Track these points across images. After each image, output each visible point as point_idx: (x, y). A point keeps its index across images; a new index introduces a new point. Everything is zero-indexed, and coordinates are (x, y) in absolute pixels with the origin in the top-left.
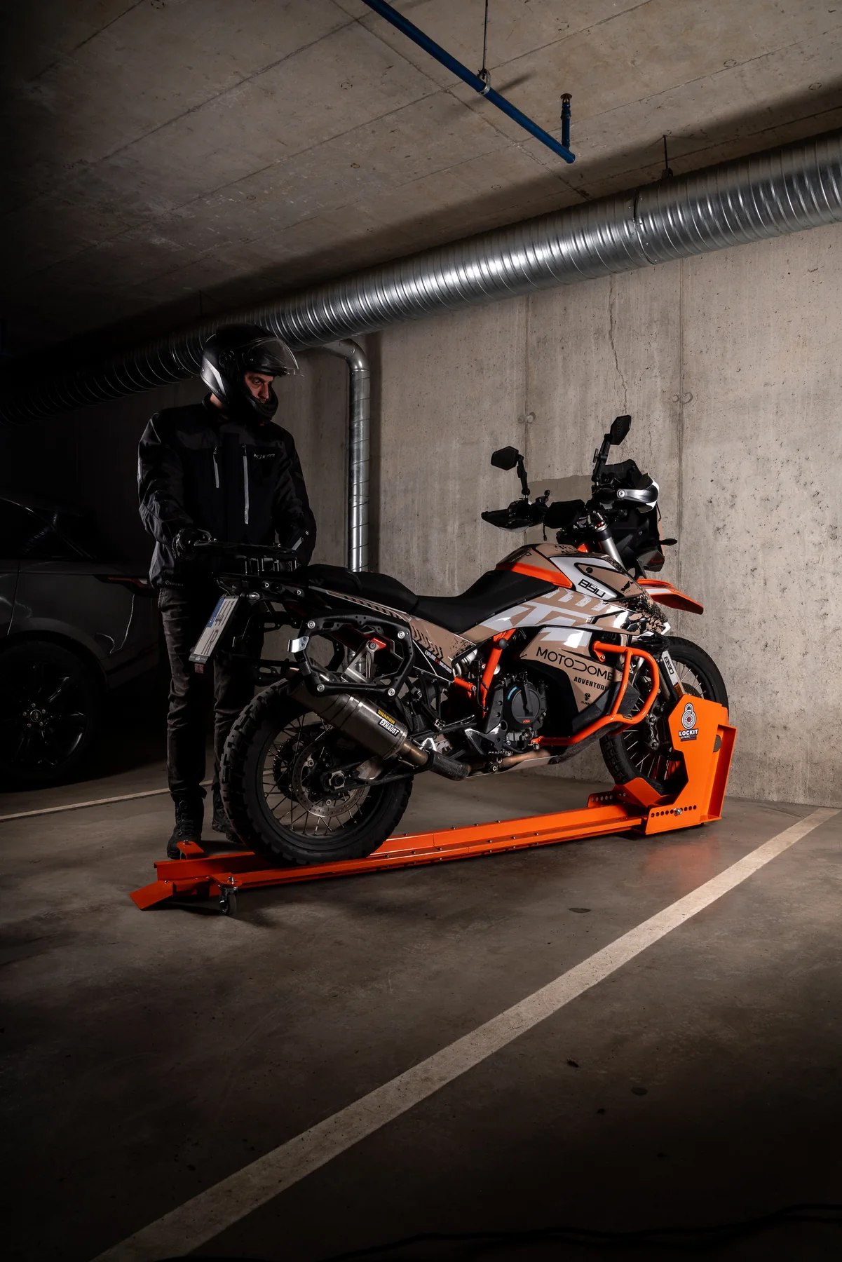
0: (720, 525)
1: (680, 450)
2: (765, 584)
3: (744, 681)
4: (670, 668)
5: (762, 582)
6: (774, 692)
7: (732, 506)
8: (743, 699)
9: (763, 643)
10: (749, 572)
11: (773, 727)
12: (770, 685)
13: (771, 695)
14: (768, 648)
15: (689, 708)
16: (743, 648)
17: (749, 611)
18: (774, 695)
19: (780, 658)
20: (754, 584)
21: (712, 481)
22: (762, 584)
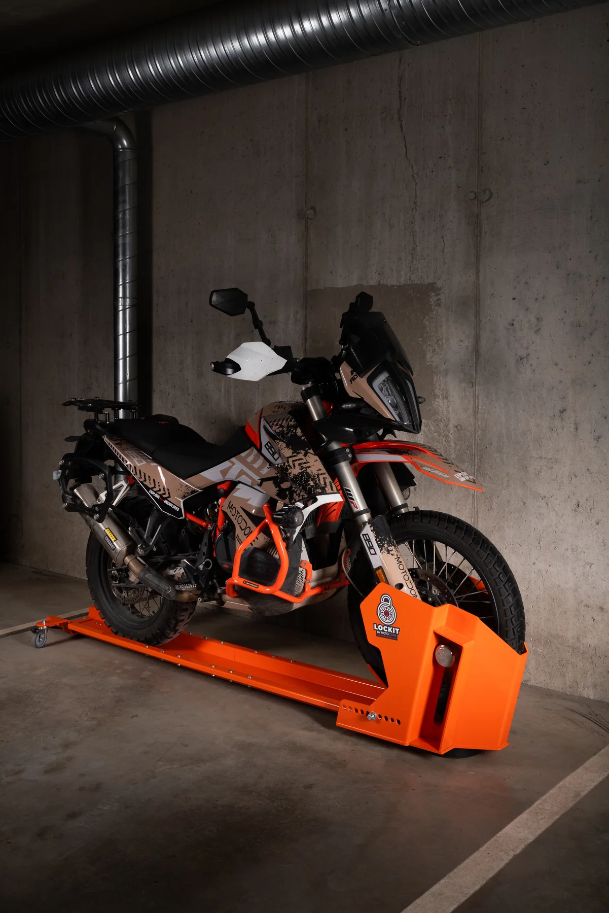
0: (523, 353)
1: (478, 260)
2: (577, 429)
3: (553, 546)
4: (371, 548)
5: (573, 426)
6: (587, 564)
7: (537, 331)
8: (551, 569)
9: (574, 502)
10: (557, 413)
11: (587, 606)
12: (582, 554)
13: (584, 567)
14: (580, 509)
15: (386, 600)
16: (550, 505)
17: (556, 461)
18: (588, 567)
19: (594, 521)
20: (563, 428)
21: (514, 299)
22: (572, 429)
